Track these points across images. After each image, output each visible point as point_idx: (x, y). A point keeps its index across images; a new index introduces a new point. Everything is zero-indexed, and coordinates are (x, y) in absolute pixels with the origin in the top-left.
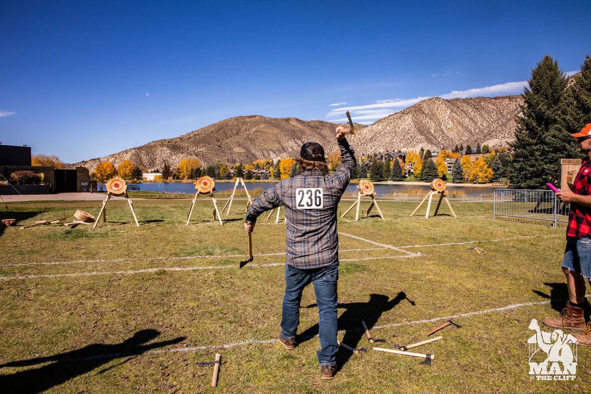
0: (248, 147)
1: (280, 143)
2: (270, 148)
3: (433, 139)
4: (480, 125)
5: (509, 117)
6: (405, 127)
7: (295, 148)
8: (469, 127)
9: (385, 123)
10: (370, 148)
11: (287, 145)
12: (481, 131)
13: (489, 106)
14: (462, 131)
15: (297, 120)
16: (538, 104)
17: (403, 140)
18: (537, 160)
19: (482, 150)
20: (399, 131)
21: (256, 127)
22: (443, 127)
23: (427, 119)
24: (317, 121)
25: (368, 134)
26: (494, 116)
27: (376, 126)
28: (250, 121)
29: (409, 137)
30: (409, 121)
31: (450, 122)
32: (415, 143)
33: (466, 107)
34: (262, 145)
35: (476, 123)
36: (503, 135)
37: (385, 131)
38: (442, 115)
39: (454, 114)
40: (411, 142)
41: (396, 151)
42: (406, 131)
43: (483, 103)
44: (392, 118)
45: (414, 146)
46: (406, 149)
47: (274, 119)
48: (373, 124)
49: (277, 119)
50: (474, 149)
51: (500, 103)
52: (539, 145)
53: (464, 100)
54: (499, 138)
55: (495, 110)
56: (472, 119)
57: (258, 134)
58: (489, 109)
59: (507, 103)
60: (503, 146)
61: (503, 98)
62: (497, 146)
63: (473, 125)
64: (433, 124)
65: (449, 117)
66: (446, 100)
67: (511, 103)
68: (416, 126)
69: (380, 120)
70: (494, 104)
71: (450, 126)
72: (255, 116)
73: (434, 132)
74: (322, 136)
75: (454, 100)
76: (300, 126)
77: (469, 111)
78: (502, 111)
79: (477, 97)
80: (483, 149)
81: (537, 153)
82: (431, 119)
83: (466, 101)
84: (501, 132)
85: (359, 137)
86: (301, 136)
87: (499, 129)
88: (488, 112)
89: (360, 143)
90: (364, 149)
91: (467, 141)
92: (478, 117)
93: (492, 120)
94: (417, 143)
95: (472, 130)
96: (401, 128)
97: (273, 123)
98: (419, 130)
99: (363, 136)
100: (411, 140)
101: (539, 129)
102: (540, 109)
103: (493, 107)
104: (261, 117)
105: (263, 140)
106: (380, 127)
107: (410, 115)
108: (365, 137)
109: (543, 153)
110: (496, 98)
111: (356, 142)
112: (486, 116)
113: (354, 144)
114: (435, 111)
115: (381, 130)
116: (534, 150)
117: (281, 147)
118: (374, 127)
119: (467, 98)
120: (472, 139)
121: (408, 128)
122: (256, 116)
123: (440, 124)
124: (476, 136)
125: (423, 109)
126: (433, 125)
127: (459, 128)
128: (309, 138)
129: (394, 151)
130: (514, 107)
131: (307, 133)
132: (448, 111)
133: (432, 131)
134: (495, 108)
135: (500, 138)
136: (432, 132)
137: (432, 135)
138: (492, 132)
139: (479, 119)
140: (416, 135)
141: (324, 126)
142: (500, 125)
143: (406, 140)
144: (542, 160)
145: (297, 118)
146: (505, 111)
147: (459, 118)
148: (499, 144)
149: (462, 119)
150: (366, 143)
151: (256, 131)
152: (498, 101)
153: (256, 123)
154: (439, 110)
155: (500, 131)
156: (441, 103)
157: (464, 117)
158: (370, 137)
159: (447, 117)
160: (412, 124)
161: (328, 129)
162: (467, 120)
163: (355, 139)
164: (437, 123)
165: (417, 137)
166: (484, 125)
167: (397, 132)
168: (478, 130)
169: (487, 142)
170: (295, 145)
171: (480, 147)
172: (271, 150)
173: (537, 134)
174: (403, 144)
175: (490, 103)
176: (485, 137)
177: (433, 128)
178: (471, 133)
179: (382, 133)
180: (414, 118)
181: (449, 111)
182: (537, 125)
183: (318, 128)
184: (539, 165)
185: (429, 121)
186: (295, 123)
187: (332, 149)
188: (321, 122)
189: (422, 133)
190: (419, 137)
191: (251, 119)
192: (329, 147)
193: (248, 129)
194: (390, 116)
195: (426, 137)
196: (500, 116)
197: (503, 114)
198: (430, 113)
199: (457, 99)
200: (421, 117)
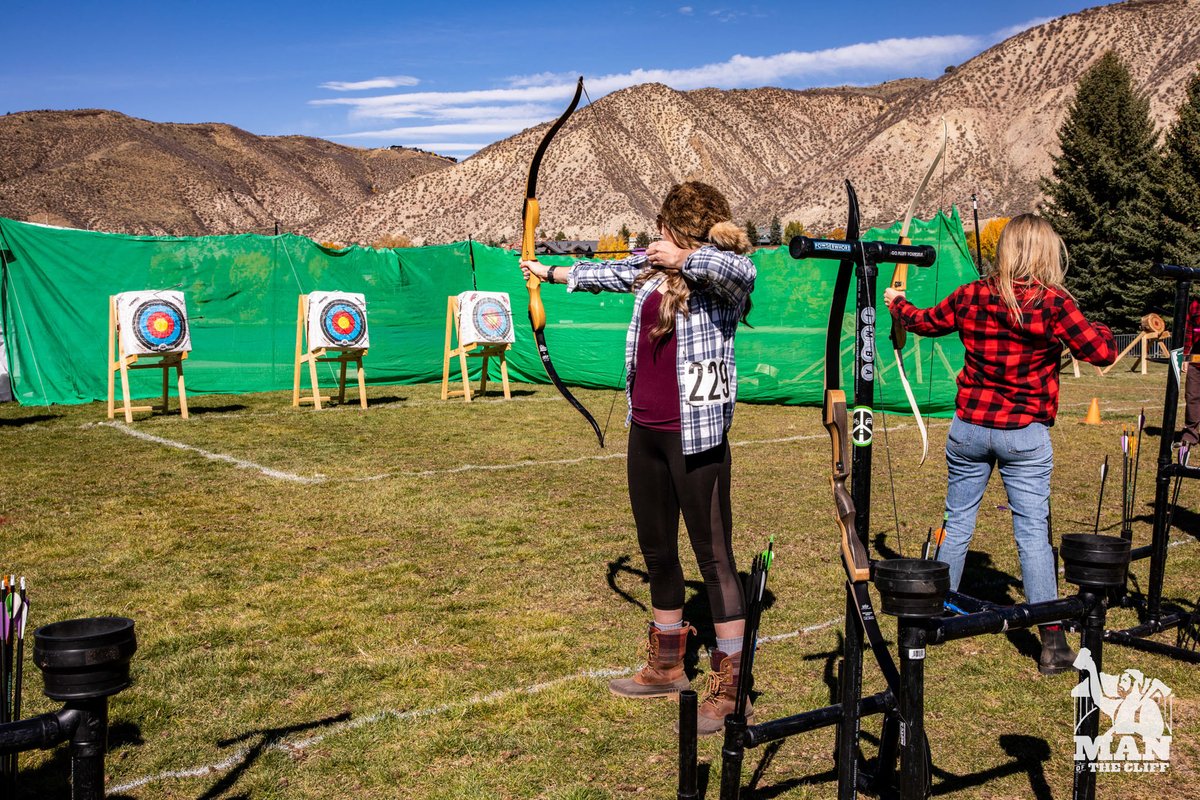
0: (80, 213)
1: (185, 202)
2: (155, 217)
3: (650, 201)
4: (769, 166)
5: (846, 146)
6: (573, 165)
7: (235, 221)
8: (743, 170)
9: (514, 153)
10: (473, 225)
11: (208, 209)
12: (776, 183)
13: (794, 113)
14: (726, 181)
15: (235, 131)
16: (1098, 158)
17: (567, 202)
18: (1093, 273)
19: (783, 235)
20: (554, 175)
21: (104, 150)
22: (673, 168)
23: (632, 145)
24: (299, 139)
25: (464, 184)
26: (805, 141)
27: (486, 159)
28: (81, 129)
29: (584, 194)
30: (582, 150)
31: (694, 156)
32: (601, 212)
33: (733, 115)
34: (129, 206)
35: (760, 159)
36: (835, 194)
37: (516, 176)
38: (669, 133)
39: (703, 133)
40: (589, 210)
41: (548, 234)
42: (573, 177)
43: (776, 106)
44: (533, 139)
45: (600, 220)
46: (576, 229)
47: (160, 126)
48: (480, 154)
49: (170, 127)
50: (764, 233)
51: (820, 107)
52: (1098, 243)
53: (726, 93)
54: (824, 204)
55: (808, 125)
56: (748, 148)
57: (113, 170)
58: (792, 121)
59: (839, 108)
60: (836, 225)
61: (826, 93)
62: (821, 225)
63: (752, 165)
64: (646, 159)
65: (690, 142)
66: (680, 93)
67: (848, 107)
68: (600, 165)
69: (498, 144)
70: (804, 110)
71: (693, 168)
72: (95, 114)
73: (652, 182)
74: (315, 184)
75: (700, 92)
76: (248, 153)
77: (741, 126)
78: (824, 130)
79: (760, 86)
80: (787, 234)
81: (1093, 260)
82: (642, 145)
83: (734, 97)
84: (831, 187)
85: (439, 191)
86: (253, 183)
87: (825, 179)
88: (790, 130)
89: (441, 211)
90: (457, 229)
91: (741, 209)
92: (764, 144)
93: (800, 152)
94: (609, 211)
95: (751, 178)
96: (560, 169)
97: (158, 141)
98: (610, 175)
99: (451, 190)
100: (590, 204)
101: (1097, 209)
102: (1102, 168)
103: (802, 117)
104: (117, 116)
105: (131, 191)
106: (498, 165)
107: (585, 132)
108: (456, 192)
109: (1107, 260)
110: (810, 94)
111: (429, 207)
112: (784, 141)
113: (424, 212)
114: (652, 124)
115: (502, 172)
116: (1087, 252)
117: (189, 216)
118: (482, 162)
119: (735, 90)
120: (753, 204)
121: (579, 170)
122: (101, 112)
123: (665, 161)
124: (763, 196)
125: (620, 117)
126: (649, 163)
127: (716, 172)
128: (278, 189)
129: (543, 236)
130: (855, 118)
131: (270, 175)
132: (685, 125)
133: (646, 180)
134: (807, 120)
135: (828, 205)
136: (647, 183)
137: (646, 190)
138: (807, 185)
139: (767, 149)
140: (603, 189)
141: (320, 154)
142: (827, 169)
143: (577, 203)
144: (1104, 275)
145: (234, 125)
146: (834, 129)
147: (716, 144)
148: (825, 220)
149: (723, 148)
150: (460, 210)
151: (106, 163)
152: (815, 101)
153: (101, 137)
154: (663, 121)
155: (826, 186)
156: (666, 99)
157: (728, 143)
158: (471, 192)
159: (684, 142)
160: (591, 157)
161: (333, 165)
162: (738, 150)
163: (428, 198)
164: (658, 158)
165: (606, 196)
166: (782, 166)
167: (549, 181)
168: (765, 180)
169: (795, 214)
170: (233, 209)
171: (778, 227)
172: (159, 225)
173: (1093, 219)
174: (568, 217)
175: (795, 105)
176: (787, 200)
177: (648, 172)
178: (748, 187)
179: (507, 182)
180: (594, 141)
181: (688, 125)
182: (1095, 201)
183: (302, 161)
184: (1099, 285)
185: (636, 151)
186: (230, 142)
187: (360, 225)
188: (311, 141)
189: (619, 186)
190: (612, 195)
191: (82, 122)
192: (348, 218)
193: (75, 155)
194: (525, 132)
195: (632, 197)
196: (820, 142)
197: (828, 138)
198: (638, 128)
199: (709, 92)
200: (616, 139)
